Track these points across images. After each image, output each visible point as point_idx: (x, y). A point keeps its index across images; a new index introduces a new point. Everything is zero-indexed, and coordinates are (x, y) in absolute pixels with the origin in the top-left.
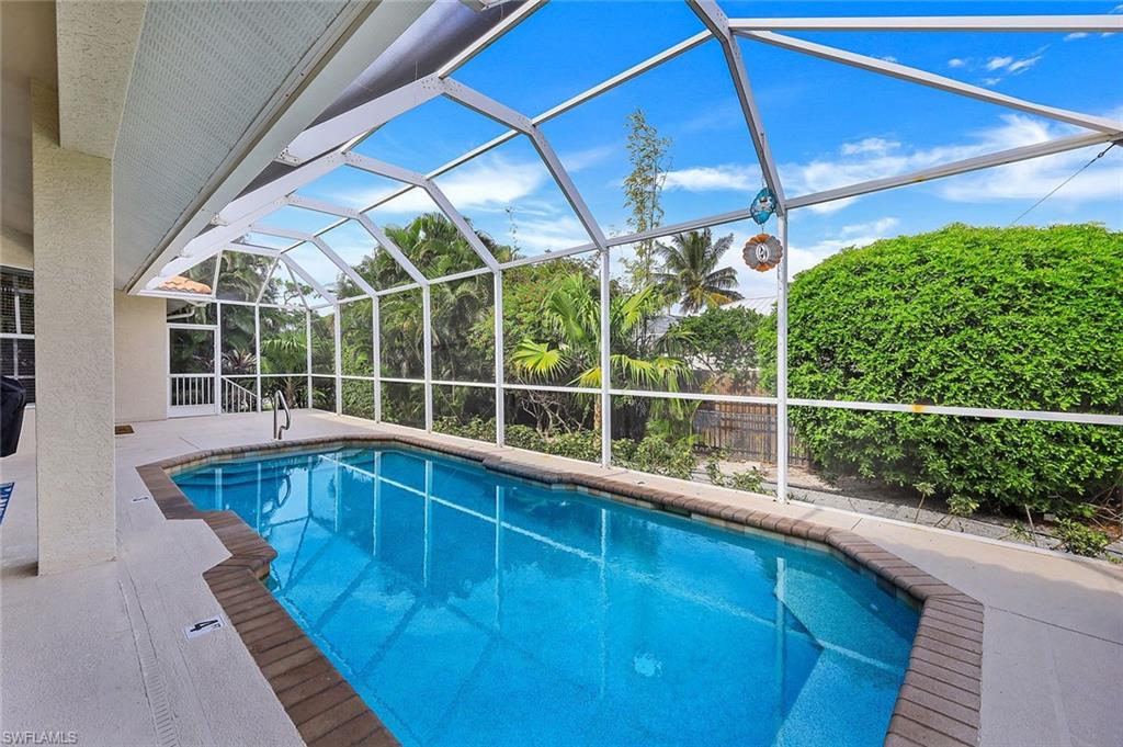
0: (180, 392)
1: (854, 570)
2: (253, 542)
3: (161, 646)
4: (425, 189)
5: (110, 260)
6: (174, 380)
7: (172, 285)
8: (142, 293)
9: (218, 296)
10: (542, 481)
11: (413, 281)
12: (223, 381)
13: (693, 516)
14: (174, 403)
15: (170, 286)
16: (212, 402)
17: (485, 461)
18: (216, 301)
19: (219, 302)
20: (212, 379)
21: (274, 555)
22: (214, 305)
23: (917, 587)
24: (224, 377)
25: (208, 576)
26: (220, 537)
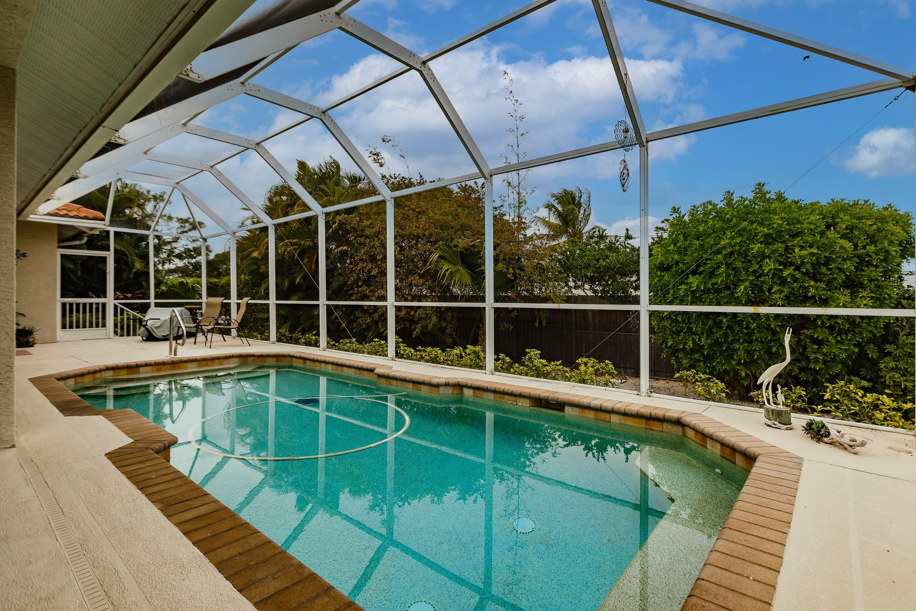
0: (71, 317)
1: (702, 446)
2: (154, 431)
3: (68, 507)
4: (321, 120)
5: (13, 164)
6: (64, 305)
7: (65, 212)
8: (32, 218)
9: (112, 223)
10: (430, 385)
11: (310, 209)
12: (116, 307)
13: (568, 409)
14: (64, 327)
15: (61, 213)
16: (104, 326)
17: (376, 371)
18: (108, 228)
19: (112, 230)
20: (104, 305)
21: (174, 442)
22: (108, 232)
23: (751, 449)
24: (116, 302)
25: (110, 456)
26: (120, 428)
